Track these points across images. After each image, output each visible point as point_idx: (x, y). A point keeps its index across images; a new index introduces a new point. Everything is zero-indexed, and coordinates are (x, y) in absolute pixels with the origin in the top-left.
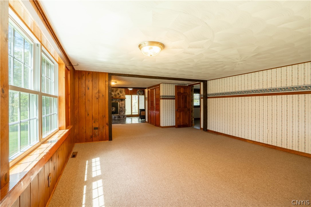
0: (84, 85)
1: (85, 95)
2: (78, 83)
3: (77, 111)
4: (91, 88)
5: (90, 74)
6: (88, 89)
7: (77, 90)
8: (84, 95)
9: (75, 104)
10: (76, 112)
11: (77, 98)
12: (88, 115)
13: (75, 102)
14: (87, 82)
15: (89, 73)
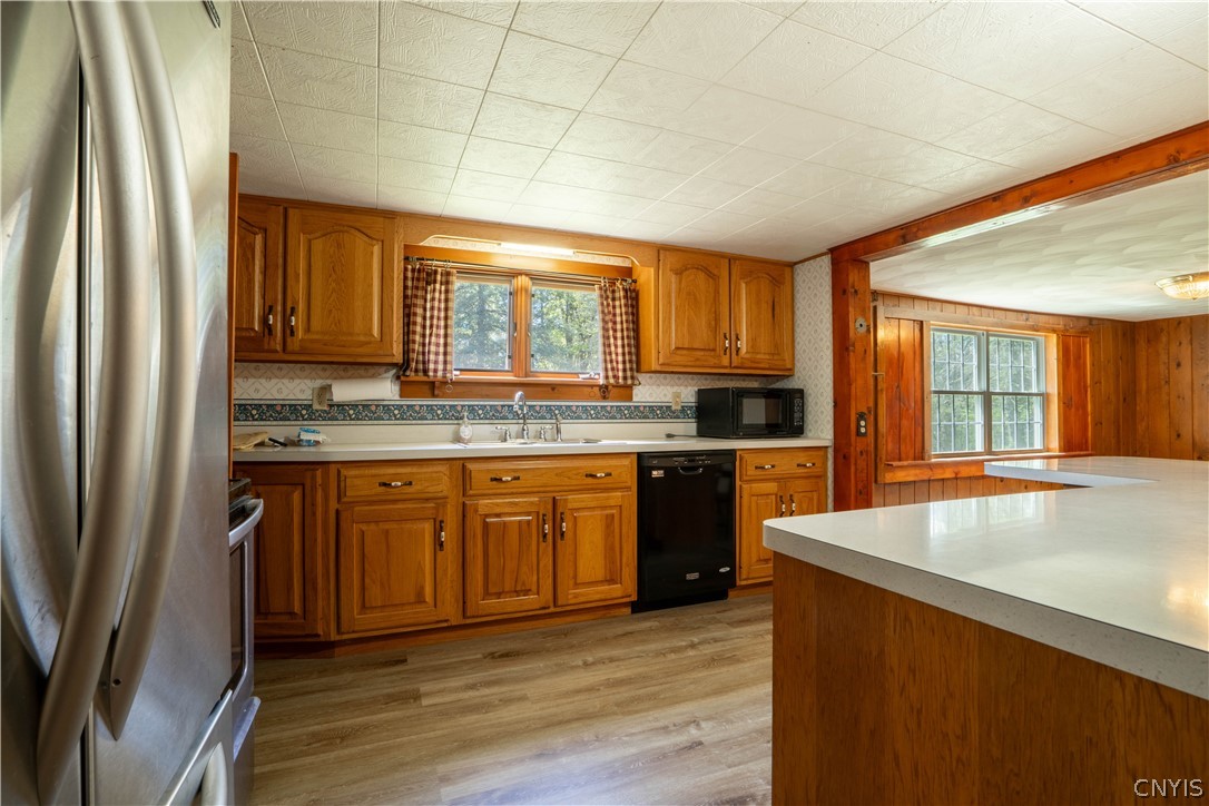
0: (1164, 357)
1: (1167, 382)
2: (1144, 353)
3: (1144, 424)
4: (1186, 362)
5: (1182, 325)
6: (1179, 365)
7: (1142, 372)
8: (1163, 382)
9: (1138, 408)
10: (1141, 427)
11: (1144, 392)
12: (1179, 436)
13: (1138, 402)
14: (1173, 348)
15: (1179, 323)
